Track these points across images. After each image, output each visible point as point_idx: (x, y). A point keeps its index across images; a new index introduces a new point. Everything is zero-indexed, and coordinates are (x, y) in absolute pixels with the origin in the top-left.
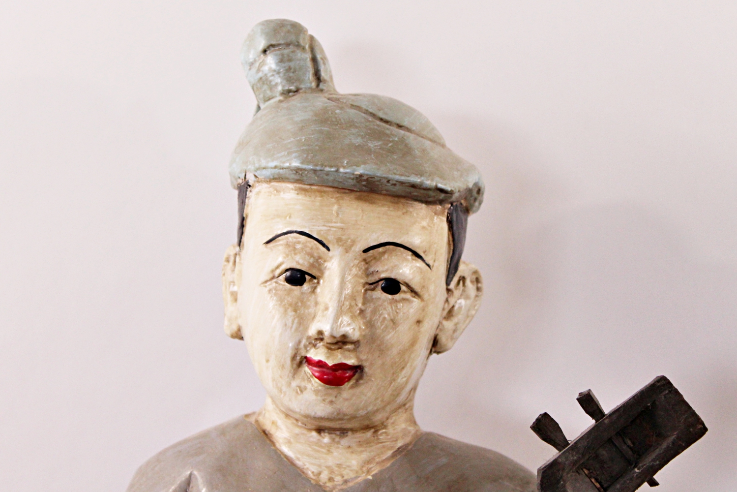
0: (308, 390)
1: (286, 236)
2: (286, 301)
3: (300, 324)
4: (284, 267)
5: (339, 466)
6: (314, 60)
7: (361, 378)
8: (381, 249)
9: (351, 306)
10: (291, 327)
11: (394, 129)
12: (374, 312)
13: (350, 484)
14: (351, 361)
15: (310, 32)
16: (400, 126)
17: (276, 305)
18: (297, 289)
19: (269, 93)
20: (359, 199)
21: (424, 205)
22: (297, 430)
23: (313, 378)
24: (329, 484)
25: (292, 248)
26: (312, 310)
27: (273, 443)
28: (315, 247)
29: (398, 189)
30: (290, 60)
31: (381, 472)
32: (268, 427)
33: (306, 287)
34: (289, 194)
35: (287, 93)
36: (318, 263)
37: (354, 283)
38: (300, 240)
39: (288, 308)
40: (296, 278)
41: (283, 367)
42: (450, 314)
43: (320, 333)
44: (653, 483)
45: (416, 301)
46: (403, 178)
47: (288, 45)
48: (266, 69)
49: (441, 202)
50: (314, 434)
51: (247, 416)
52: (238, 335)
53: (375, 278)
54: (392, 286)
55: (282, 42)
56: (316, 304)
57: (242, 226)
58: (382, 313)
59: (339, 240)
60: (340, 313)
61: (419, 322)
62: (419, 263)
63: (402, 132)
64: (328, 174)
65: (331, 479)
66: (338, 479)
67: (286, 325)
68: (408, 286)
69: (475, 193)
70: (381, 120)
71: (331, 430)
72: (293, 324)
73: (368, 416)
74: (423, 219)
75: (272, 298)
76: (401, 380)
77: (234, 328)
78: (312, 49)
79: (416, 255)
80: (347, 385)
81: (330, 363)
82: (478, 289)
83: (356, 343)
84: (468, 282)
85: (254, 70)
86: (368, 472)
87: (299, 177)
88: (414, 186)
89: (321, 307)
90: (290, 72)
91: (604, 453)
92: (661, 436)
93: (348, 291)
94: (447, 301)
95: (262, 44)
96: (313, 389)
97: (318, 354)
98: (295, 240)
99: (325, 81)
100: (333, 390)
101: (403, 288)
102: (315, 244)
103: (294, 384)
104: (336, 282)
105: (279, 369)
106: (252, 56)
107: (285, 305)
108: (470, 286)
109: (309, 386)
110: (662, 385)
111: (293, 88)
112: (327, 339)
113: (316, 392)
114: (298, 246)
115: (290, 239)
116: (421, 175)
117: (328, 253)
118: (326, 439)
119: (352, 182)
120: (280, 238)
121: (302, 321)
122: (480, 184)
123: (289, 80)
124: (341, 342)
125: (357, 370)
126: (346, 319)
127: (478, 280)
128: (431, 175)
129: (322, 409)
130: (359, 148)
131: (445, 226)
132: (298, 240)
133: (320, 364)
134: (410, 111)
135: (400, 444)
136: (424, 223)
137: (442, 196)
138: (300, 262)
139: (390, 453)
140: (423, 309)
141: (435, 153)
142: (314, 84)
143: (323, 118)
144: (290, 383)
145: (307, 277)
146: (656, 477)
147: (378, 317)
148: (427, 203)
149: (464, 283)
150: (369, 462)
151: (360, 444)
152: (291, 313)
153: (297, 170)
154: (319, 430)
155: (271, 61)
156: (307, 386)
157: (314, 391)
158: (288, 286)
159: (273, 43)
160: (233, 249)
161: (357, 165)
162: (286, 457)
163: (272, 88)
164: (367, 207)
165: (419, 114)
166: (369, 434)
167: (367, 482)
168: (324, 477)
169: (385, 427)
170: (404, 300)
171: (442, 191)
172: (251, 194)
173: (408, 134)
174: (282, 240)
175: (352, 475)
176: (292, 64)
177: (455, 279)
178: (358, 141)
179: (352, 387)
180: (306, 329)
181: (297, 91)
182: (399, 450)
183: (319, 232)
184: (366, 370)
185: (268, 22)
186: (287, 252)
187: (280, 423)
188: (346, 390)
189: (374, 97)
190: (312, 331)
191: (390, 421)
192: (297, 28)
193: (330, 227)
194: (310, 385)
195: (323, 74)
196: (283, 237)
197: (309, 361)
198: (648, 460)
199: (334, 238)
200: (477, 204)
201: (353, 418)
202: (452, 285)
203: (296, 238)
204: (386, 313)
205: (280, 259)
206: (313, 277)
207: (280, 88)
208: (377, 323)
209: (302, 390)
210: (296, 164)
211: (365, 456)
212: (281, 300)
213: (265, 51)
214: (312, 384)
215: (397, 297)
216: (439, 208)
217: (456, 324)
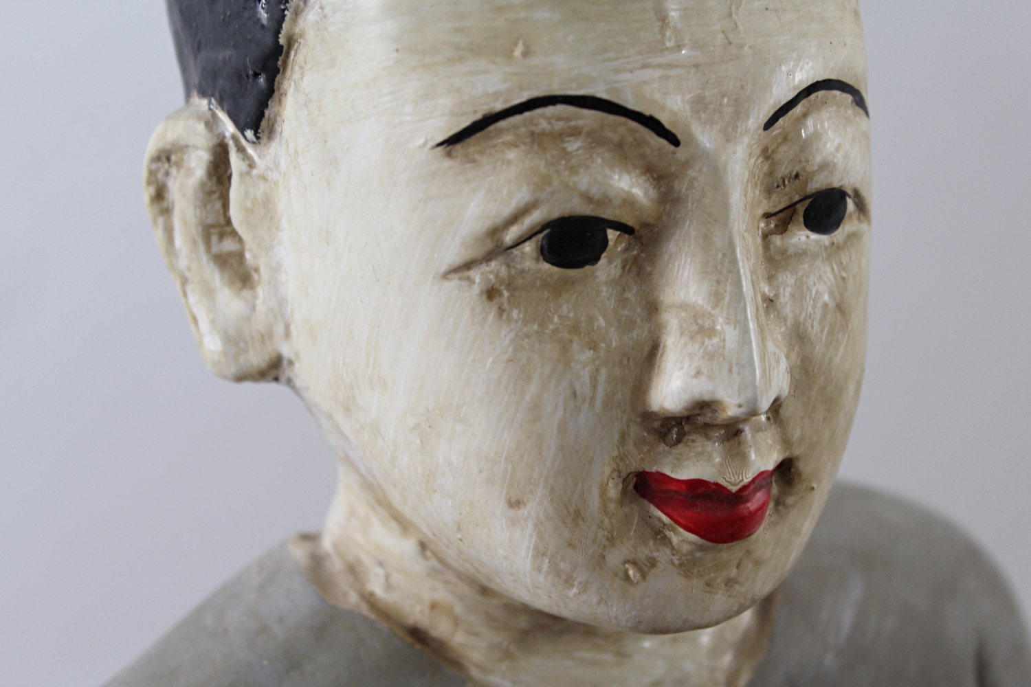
0: (660, 566)
1: (527, 114)
2: (556, 319)
3: (615, 382)
4: (538, 217)
7: (786, 489)
8: (799, 109)
10: (593, 399)
14: (773, 458)
17: (527, 336)
18: (581, 276)
23: (673, 530)
25: (553, 152)
28: (630, 139)
38: (580, 123)
39: (571, 341)
53: (791, 196)
56: (651, 309)
58: (817, 292)
60: (760, 338)
67: (575, 394)
68: (856, 195)
72: (594, 387)
75: (505, 316)
77: (258, 362)
79: (857, 99)
96: (676, 562)
97: (684, 462)
98: (559, 126)
100: (731, 552)
101: (850, 206)
102: (631, 130)
103: (616, 556)
105: (564, 523)
107: (555, 331)
113: (686, 568)
114: (575, 145)
115: (544, 124)
117: (674, 153)
120: (503, 124)
132: (573, 123)
138: (593, 194)
144: (603, 557)
145: (612, 234)
147: (810, 309)
156: (655, 554)
157: (681, 565)
158: (553, 271)
170: (850, 238)
174: (512, 130)
183: (638, 91)
184: (800, 465)
186: (542, 169)
193: (660, 66)
194: (668, 551)
196: (517, 119)
199: (683, 101)
203: (567, 120)
204: (825, 290)
205: (524, 194)
206: (628, 230)
208: (812, 327)
209: (642, 569)
212: (539, 318)
214: (673, 548)
215: (840, 235)
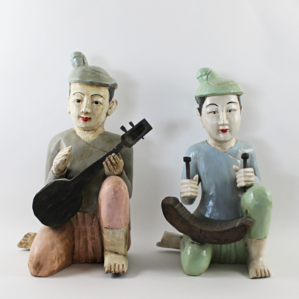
3: (79, 110)
4: (76, 99)
5: (88, 137)
6: (83, 59)
7: (91, 120)
8: (94, 96)
9: (88, 106)
11: (98, 73)
12: (93, 107)
13: (90, 140)
14: (89, 117)
15: (83, 54)
16: (99, 72)
18: (79, 103)
19: (75, 66)
20: (91, 86)
21: (103, 87)
22: (80, 131)
23: (82, 120)
24: (86, 141)
25: (78, 96)
26: (81, 107)
27: (76, 133)
29: (97, 84)
30: (78, 59)
31: (96, 138)
32: (75, 130)
33: (80, 103)
34: (78, 85)
35: (78, 66)
36: (82, 98)
37: (89, 102)
40: (79, 101)
41: (76, 118)
42: (110, 108)
43: (83, 111)
44: (143, 139)
45: (102, 106)
46: (98, 82)
47: (78, 56)
48: (74, 61)
49: (107, 87)
50: (83, 131)
51: (72, 128)
52: (70, 113)
53: (93, 101)
54: (97, 103)
55: (77, 56)
56: (82, 106)
57: (70, 92)
59: (86, 94)
60: (86, 107)
61: (102, 109)
62: (102, 98)
63: (99, 73)
64: (84, 81)
65: (86, 140)
66: (88, 140)
67: (77, 110)
68: (100, 102)
69: (115, 85)
70: (95, 71)
71: (87, 130)
73: (93, 127)
74: (103, 90)
75: (74, 105)
76: (99, 120)
77: (69, 111)
78: (83, 57)
79: (102, 97)
80: (88, 121)
81: (85, 117)
82: (117, 104)
83: (90, 113)
84: (114, 102)
85: (72, 61)
86: (93, 138)
87: (79, 82)
88: (101, 83)
89: (83, 107)
90: (79, 62)
91: (134, 133)
92: (144, 130)
93: (88, 103)
94: (109, 106)
95: (73, 56)
97: (82, 116)
99: (85, 63)
100: (85, 122)
101: (99, 103)
102: (82, 95)
103: (78, 121)
104: (86, 102)
106: (71, 59)
108: (115, 104)
109: (81, 122)
110: (144, 120)
111: (79, 65)
112: (84, 113)
113: (82, 123)
114: (79, 95)
116: (102, 81)
117: (84, 96)
118: (86, 132)
119: (89, 83)
121: (80, 109)
122: (116, 83)
123: (78, 63)
124: (87, 113)
125: (90, 118)
126: (87, 109)
127: (117, 102)
128: (104, 81)
129: (83, 126)
130: (90, 76)
131: (108, 91)
133: (83, 117)
134: (102, 69)
135: (100, 133)
136: (103, 91)
137: (107, 85)
138: (79, 98)
139: (98, 135)
140: (103, 107)
141: (106, 77)
142: (83, 64)
143: (84, 71)
146: (144, 137)
148: (104, 87)
149: (113, 103)
150: (93, 136)
151: (92, 133)
152: (77, 108)
153: (78, 81)
154: (84, 130)
155: (75, 60)
158: (77, 103)
159: (75, 56)
160: (69, 97)
161: (89, 79)
162: (78, 136)
163: (75, 65)
164: (92, 87)
165: (103, 70)
166: (94, 131)
167: (93, 140)
168: (85, 139)
169: (97, 130)
170: (99, 105)
171: (106, 84)
172: (71, 85)
173: (100, 73)
174: (76, 94)
175: (90, 139)
176: (79, 60)
177: (111, 102)
178: (90, 75)
179: (89, 122)
180: (80, 111)
181: (80, 65)
182: (100, 134)
183: (83, 92)
184: (92, 118)
185: (75, 52)
187: (77, 129)
188: (88, 122)
189: (94, 66)
190: (81, 111)
191: (98, 129)
192: (80, 53)
193: (85, 91)
195: (85, 62)
197: (81, 117)
198: (142, 134)
200: (116, 87)
201: (89, 128)
202: (111, 103)
204: (95, 108)
205: (76, 98)
206: (82, 101)
207: (77, 65)
208: (94, 110)
209: (80, 122)
210: (78, 79)
211: (93, 135)
212: (76, 105)
213: (74, 58)
215: (98, 105)
216: (106, 88)
217: (112, 110)
